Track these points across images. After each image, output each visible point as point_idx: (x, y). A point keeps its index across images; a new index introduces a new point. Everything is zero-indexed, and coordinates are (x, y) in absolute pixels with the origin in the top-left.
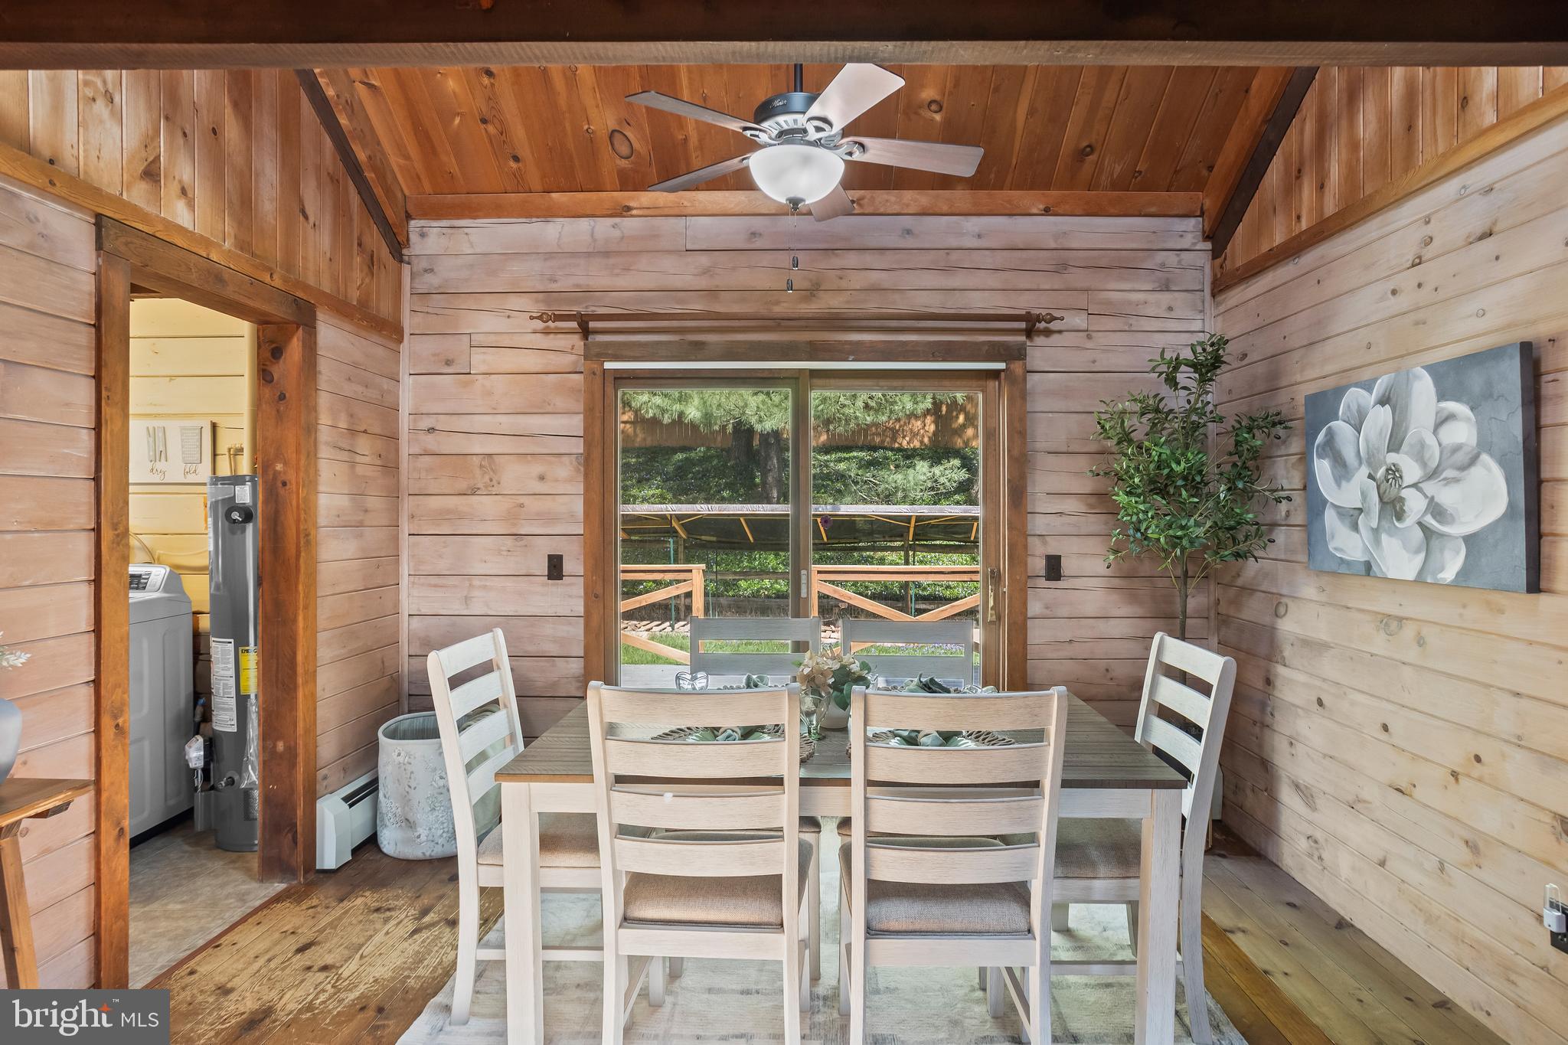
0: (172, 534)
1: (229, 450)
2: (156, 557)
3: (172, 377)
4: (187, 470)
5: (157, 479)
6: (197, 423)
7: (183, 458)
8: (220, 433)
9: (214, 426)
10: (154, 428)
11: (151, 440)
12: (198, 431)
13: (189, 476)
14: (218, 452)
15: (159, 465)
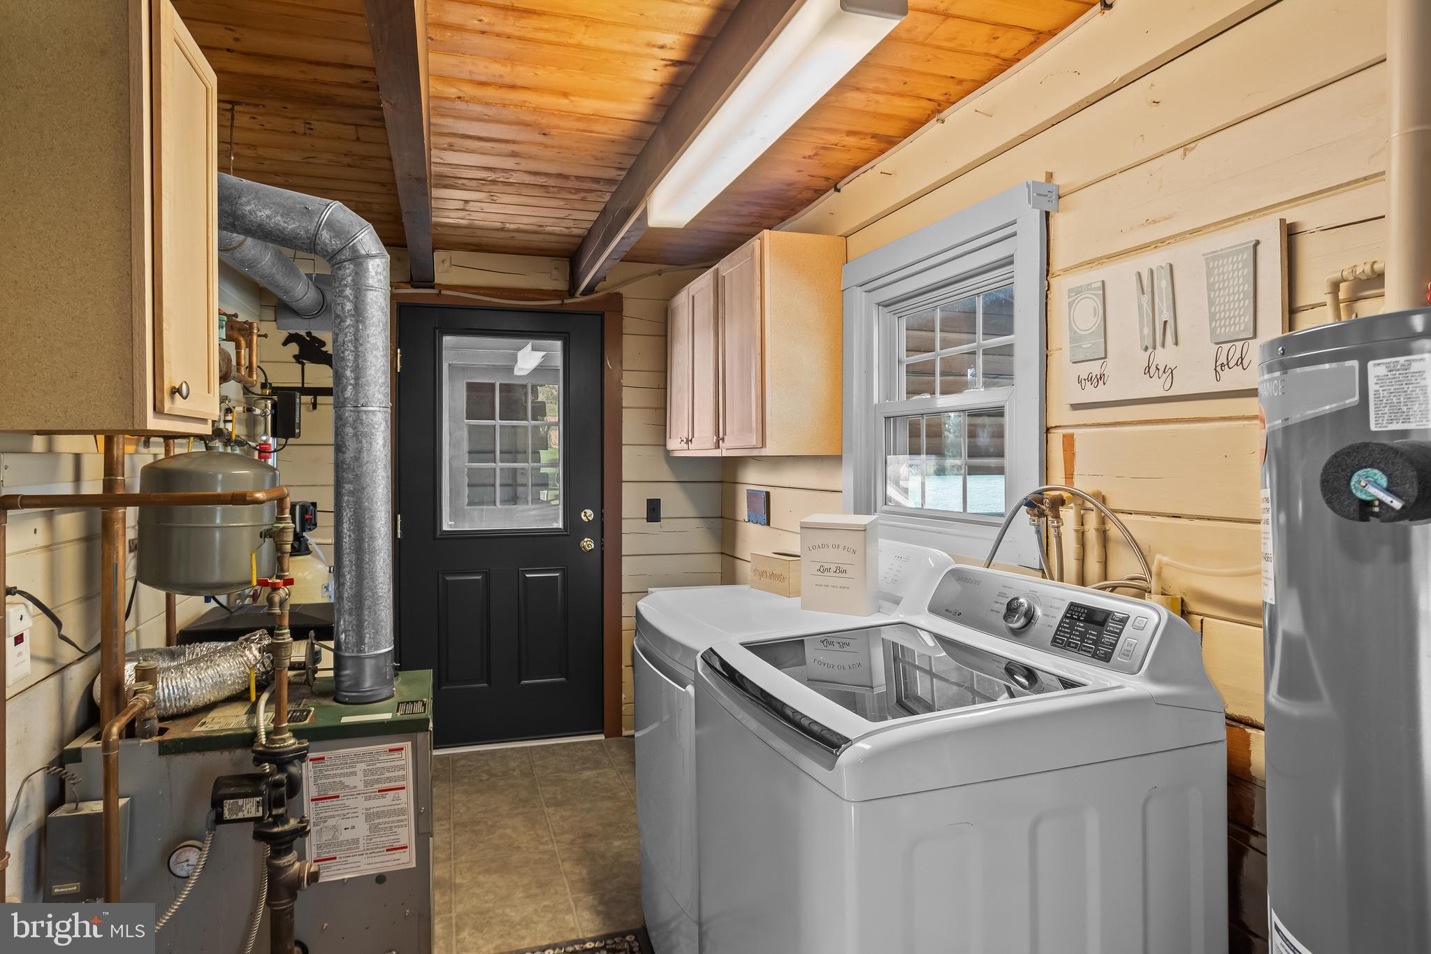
0: (1191, 518)
1: (1335, 287)
2: (1154, 569)
3: (1185, 147)
4: (1223, 359)
5: (1156, 388)
6: (1242, 235)
7: (1213, 331)
8: (1308, 248)
9: (1290, 233)
10: (1152, 272)
11: (1146, 299)
12: (1248, 255)
13: (1225, 374)
14: (1303, 299)
15: (1163, 357)
